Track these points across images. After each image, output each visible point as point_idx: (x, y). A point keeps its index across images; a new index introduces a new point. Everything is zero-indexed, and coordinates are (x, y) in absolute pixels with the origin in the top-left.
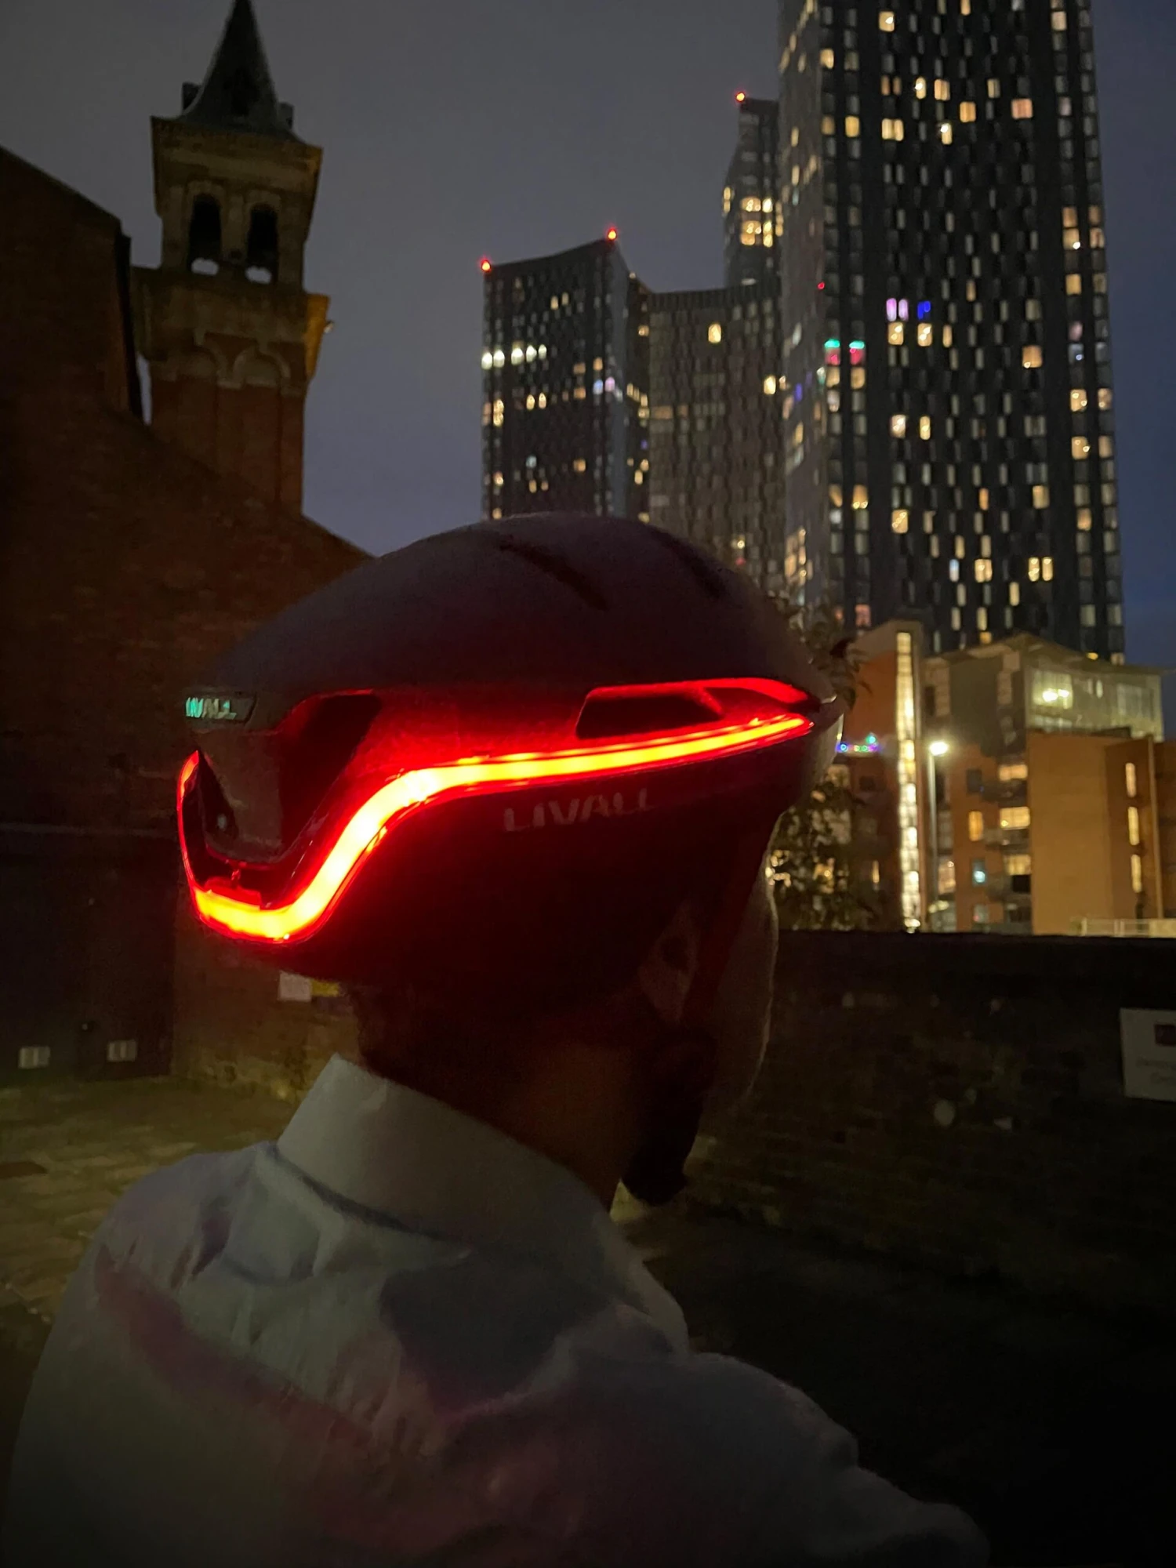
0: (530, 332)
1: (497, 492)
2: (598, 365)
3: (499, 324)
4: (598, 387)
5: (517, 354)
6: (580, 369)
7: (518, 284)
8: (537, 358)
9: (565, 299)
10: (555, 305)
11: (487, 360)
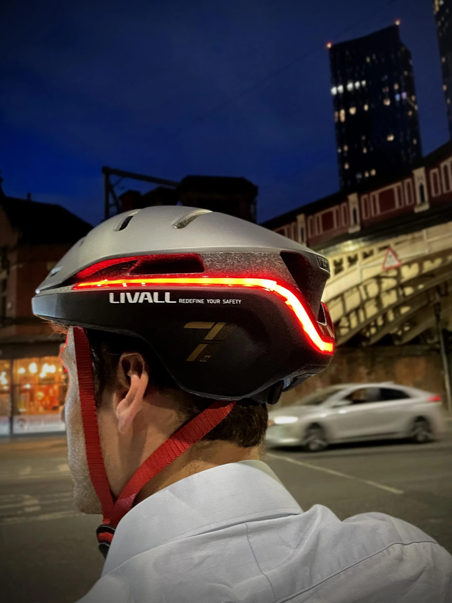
0: (356, 75)
1: (345, 155)
2: (396, 87)
3: (339, 72)
4: (398, 97)
5: (350, 86)
6: (386, 90)
7: (347, 53)
8: (361, 86)
9: (374, 57)
10: (368, 60)
11: (334, 91)
